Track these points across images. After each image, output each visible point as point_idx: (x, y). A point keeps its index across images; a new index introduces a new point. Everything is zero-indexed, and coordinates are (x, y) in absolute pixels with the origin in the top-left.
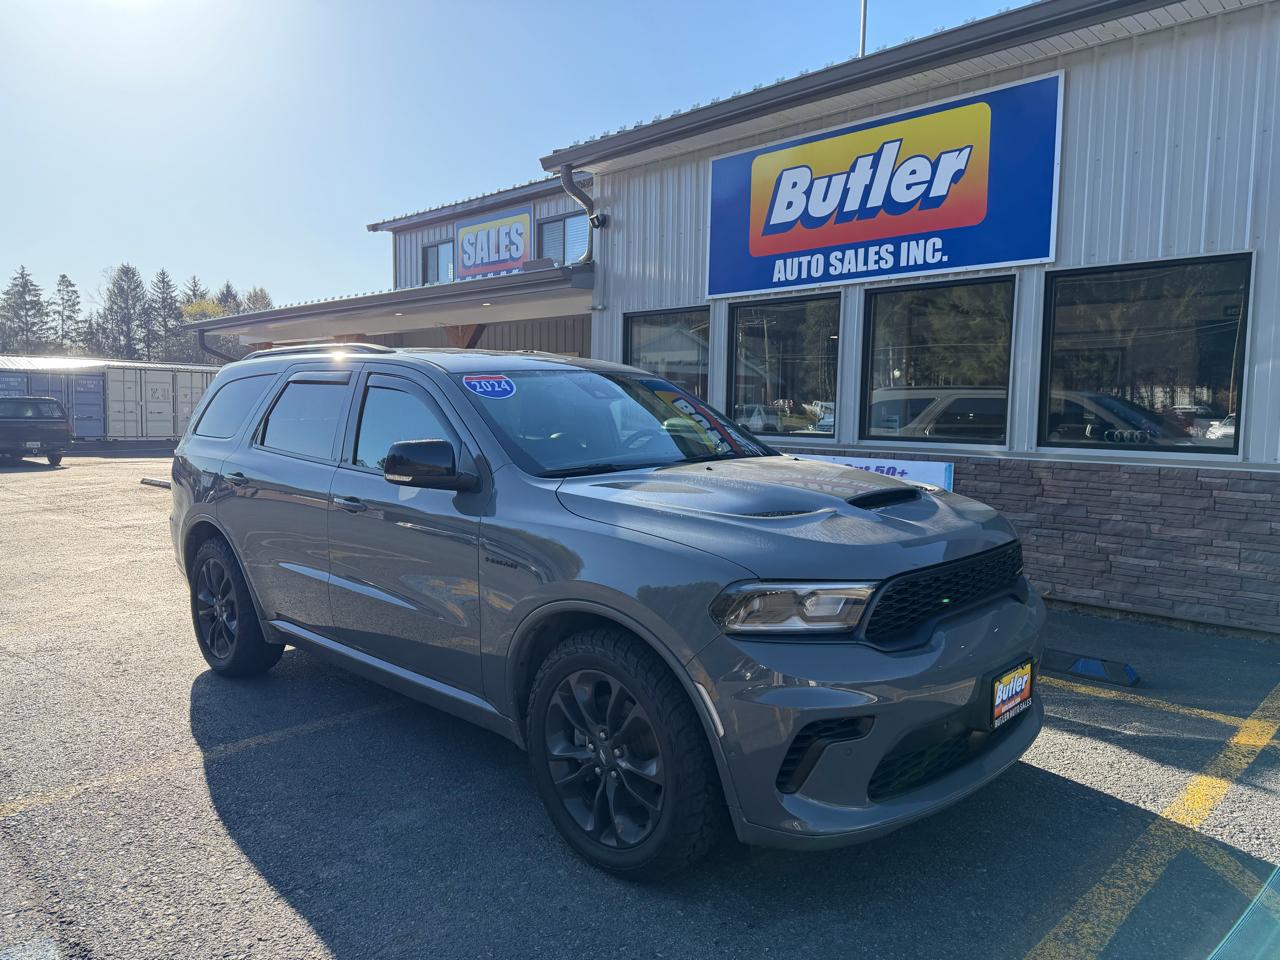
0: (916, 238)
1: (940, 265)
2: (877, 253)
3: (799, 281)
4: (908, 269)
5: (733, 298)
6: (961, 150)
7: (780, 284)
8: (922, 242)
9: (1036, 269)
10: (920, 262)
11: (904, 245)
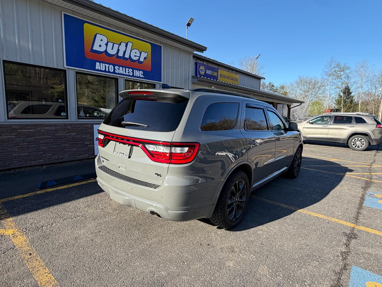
0: (138, 70)
1: (142, 78)
2: (128, 70)
3: (105, 71)
4: (136, 77)
5: (78, 70)
6: (146, 52)
7: (98, 70)
8: (139, 71)
9: (159, 84)
10: (139, 76)
11: (135, 71)
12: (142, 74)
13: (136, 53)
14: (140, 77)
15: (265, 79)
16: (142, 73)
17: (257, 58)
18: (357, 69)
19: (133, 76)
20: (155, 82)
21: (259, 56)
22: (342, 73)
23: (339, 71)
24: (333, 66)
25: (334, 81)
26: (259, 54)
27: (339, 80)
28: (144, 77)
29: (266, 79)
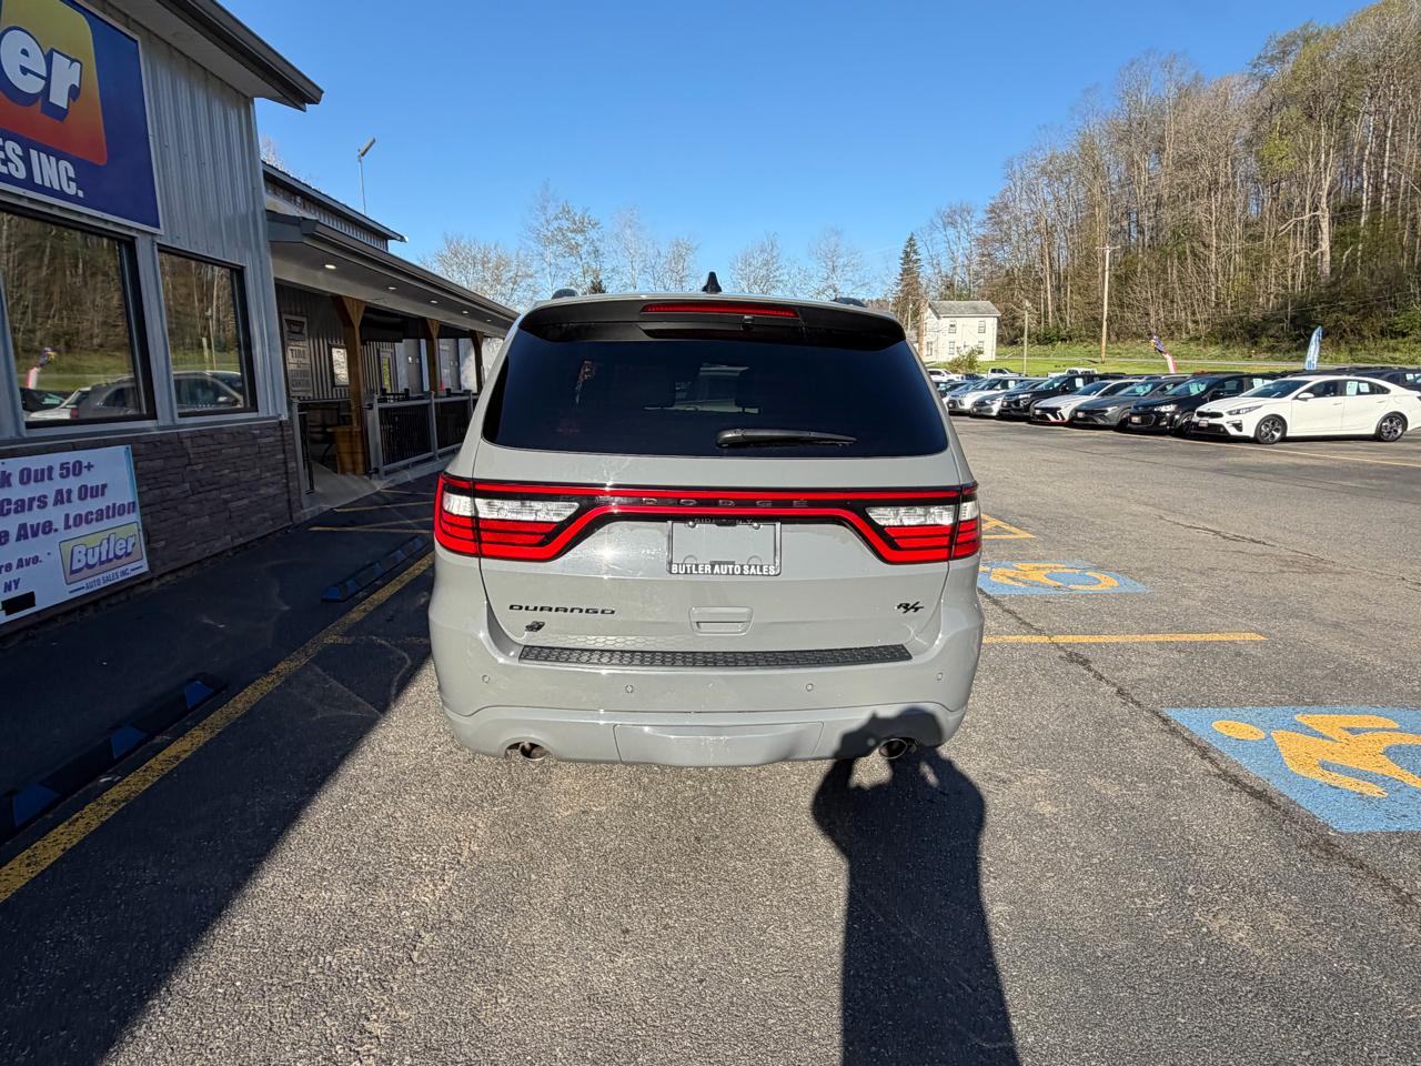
0: (48, 151)
1: (75, 199)
2: (3, 148)
4: (42, 189)
6: (73, 61)
8: (53, 159)
9: (149, 238)
10: (57, 187)
11: (33, 153)
12: (69, 179)
13: (25, 52)
14: (62, 195)
15: (402, 239)
16: (72, 174)
17: (363, 155)
18: (615, 231)
19: (29, 182)
20: (130, 228)
21: (371, 145)
22: (580, 238)
23: (572, 232)
24: (551, 212)
25: (560, 261)
26: (370, 141)
27: (572, 259)
28: (81, 194)
29: (407, 239)
